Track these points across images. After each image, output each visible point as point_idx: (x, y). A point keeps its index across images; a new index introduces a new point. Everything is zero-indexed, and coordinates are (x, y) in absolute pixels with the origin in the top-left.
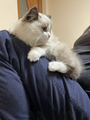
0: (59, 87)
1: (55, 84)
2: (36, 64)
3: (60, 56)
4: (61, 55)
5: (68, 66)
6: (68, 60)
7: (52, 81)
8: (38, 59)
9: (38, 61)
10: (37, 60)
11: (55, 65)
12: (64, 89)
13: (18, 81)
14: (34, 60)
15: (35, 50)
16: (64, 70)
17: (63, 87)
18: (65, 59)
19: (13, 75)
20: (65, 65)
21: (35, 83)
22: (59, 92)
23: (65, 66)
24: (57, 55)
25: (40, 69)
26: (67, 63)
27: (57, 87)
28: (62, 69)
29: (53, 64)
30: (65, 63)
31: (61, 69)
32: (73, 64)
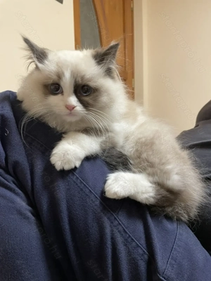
0: (130, 240)
1: (119, 232)
2: (70, 175)
3: (139, 157)
4: (144, 156)
5: (160, 185)
6: (161, 171)
7: (112, 223)
8: (78, 164)
9: (76, 168)
10: (73, 167)
11: (121, 183)
12: (144, 245)
13: (26, 218)
14: (67, 167)
15: (71, 141)
16: (145, 196)
17: (143, 242)
18: (152, 165)
19: (13, 202)
20: (151, 182)
21: (67, 227)
22: (129, 253)
23: (150, 185)
24: (132, 152)
25: (82, 190)
26: (156, 179)
27: (126, 240)
28: (143, 193)
29: (116, 180)
30: (151, 179)
31: (138, 193)
32: (175, 181)
